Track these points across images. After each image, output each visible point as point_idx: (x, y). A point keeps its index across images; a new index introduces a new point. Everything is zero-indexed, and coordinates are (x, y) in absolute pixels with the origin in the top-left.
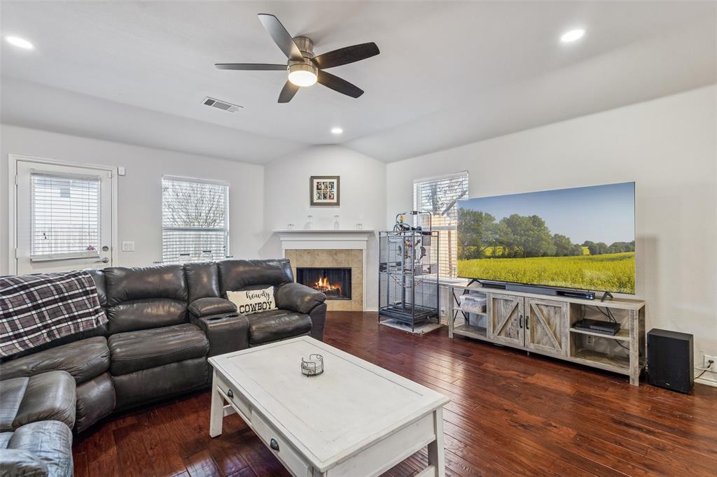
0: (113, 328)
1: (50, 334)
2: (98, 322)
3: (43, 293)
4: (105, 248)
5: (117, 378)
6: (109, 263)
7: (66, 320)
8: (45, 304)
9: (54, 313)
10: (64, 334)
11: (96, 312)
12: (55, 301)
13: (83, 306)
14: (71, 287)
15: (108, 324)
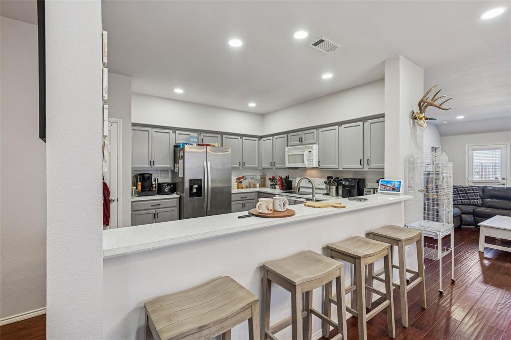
0: (483, 205)
1: (462, 202)
2: (477, 202)
3: (461, 191)
4: (503, 179)
5: (476, 217)
6: (506, 185)
7: (467, 199)
8: (461, 194)
9: (463, 197)
10: (466, 203)
11: (478, 199)
12: (464, 193)
13: (472, 196)
14: (469, 190)
15: (482, 204)
